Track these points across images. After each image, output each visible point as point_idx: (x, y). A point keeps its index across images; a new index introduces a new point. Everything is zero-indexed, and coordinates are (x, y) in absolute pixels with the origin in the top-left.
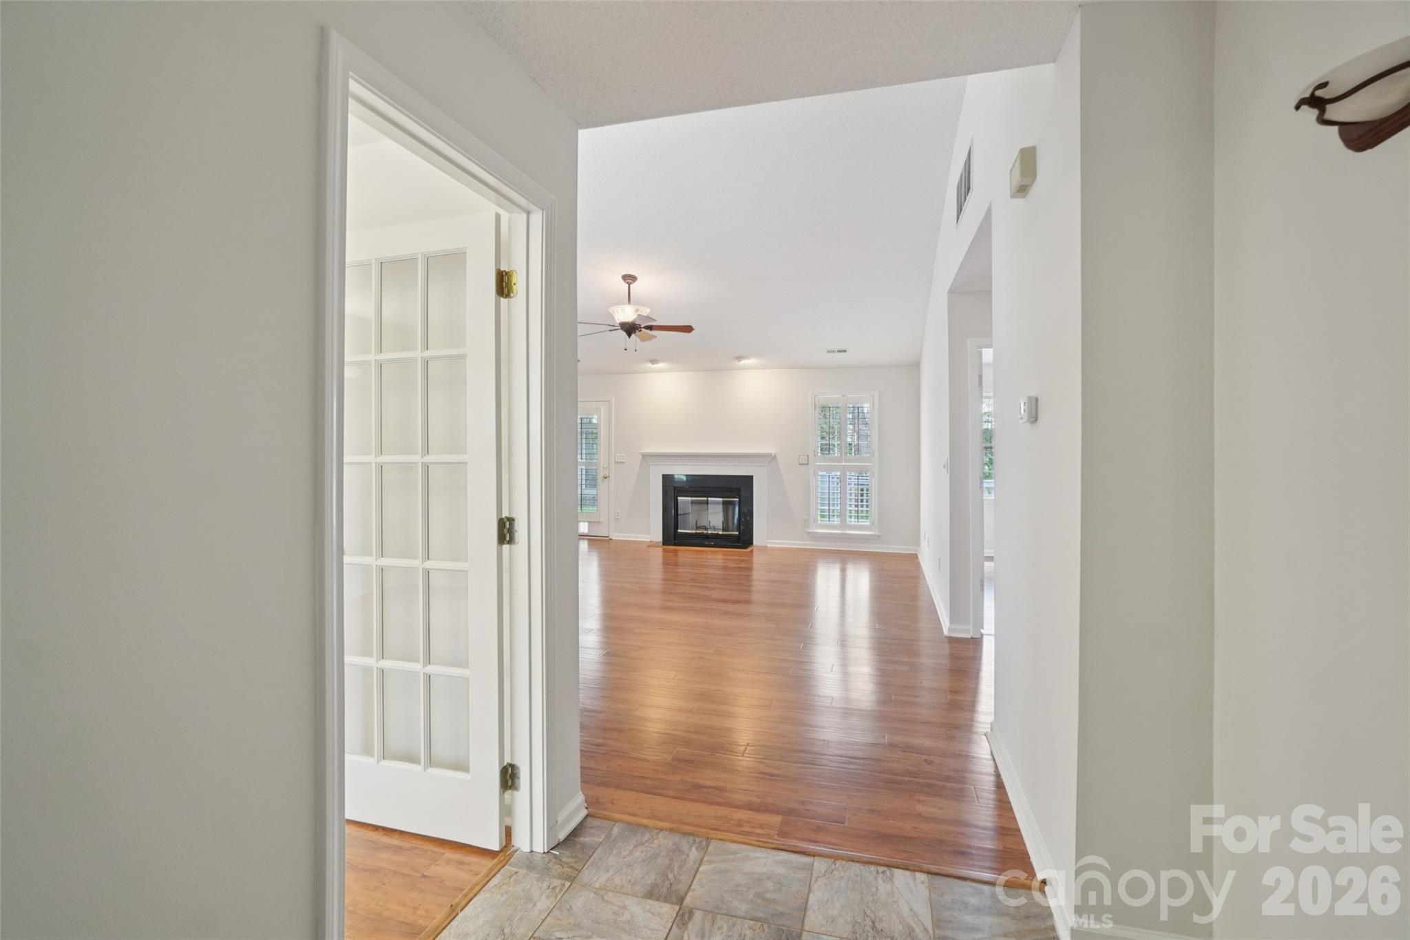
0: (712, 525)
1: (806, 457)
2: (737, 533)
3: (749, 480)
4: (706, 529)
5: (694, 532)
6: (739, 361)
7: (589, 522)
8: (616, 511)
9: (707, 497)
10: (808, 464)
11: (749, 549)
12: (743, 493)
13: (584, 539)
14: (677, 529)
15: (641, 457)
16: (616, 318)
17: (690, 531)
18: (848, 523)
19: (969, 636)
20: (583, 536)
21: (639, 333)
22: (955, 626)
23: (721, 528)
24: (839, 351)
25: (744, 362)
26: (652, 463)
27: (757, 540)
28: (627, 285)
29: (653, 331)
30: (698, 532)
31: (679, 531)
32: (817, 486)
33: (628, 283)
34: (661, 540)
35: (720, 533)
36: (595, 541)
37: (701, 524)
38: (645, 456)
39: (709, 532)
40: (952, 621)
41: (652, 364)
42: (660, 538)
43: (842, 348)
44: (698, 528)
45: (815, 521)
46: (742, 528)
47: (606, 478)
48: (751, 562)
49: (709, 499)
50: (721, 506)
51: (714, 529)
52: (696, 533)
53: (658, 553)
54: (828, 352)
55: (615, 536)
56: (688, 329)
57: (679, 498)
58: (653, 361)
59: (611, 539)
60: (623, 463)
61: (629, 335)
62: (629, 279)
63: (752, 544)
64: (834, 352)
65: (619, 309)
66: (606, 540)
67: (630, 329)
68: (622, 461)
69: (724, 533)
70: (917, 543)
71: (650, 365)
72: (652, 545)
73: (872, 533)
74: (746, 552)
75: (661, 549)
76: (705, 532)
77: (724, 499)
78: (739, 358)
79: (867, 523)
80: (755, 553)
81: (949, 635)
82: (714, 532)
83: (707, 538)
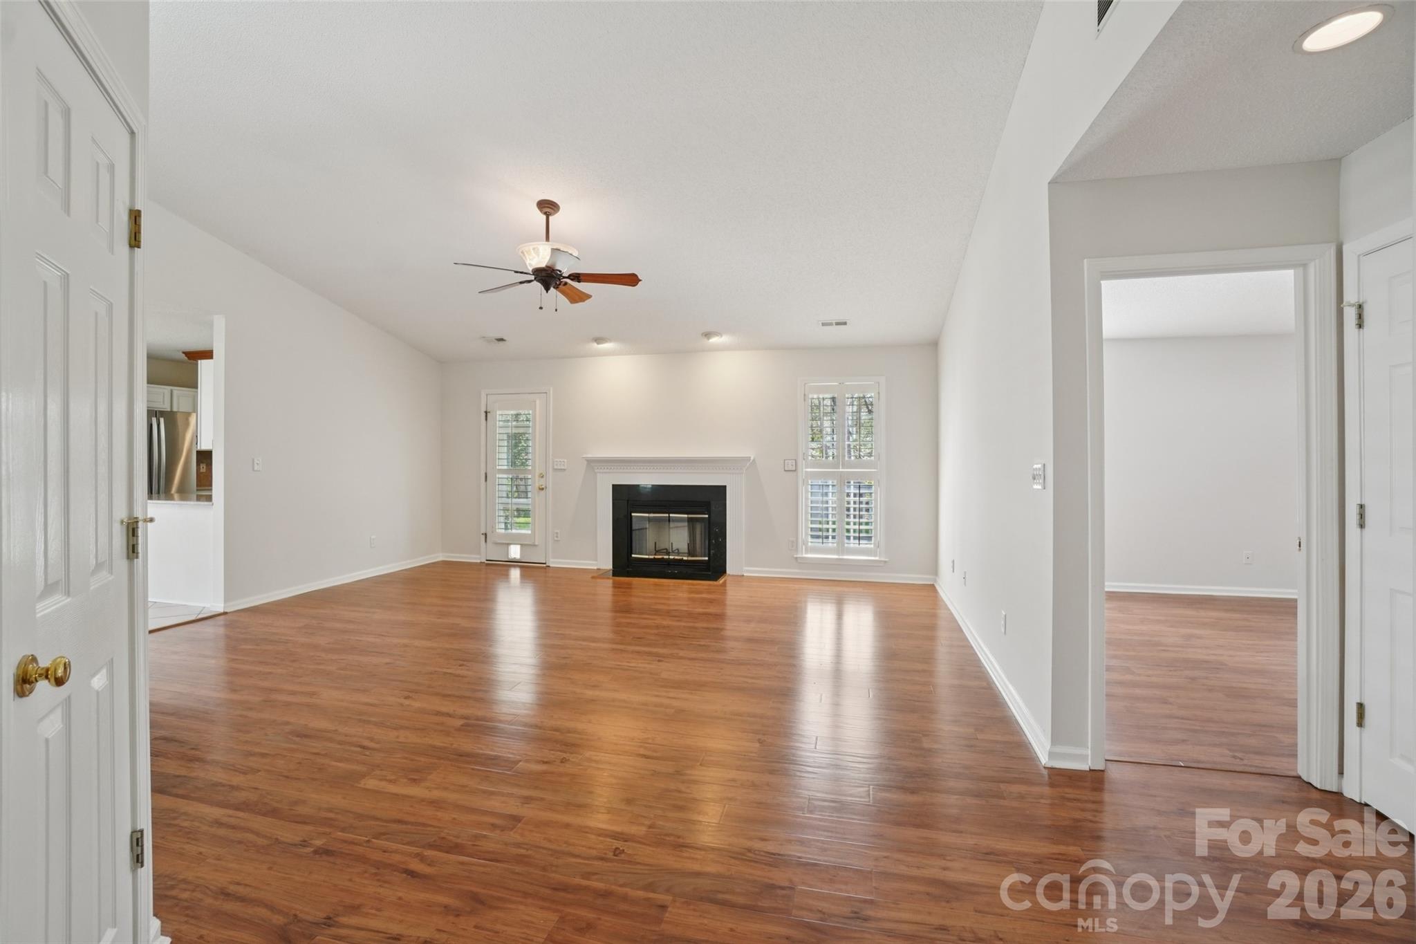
0: (674, 548)
1: (794, 461)
2: (707, 558)
3: (720, 491)
4: (668, 553)
5: (652, 557)
6: (708, 339)
7: (521, 545)
8: (556, 531)
9: (669, 514)
10: (795, 471)
11: (721, 581)
12: (713, 508)
13: (514, 566)
14: (631, 553)
15: (586, 462)
16: (528, 262)
17: (647, 557)
18: (846, 545)
19: (1084, 767)
20: (515, 563)
21: (564, 287)
22: (1060, 749)
23: (686, 551)
24: (838, 324)
25: (714, 340)
26: (598, 470)
27: (731, 568)
28: (545, 217)
29: (582, 283)
30: (656, 557)
31: (633, 556)
32: (807, 499)
33: (545, 213)
34: (611, 567)
35: (685, 558)
36: (530, 570)
37: (662, 546)
38: (592, 463)
39: (671, 557)
40: (1056, 739)
41: (598, 344)
42: (609, 565)
43: (841, 318)
44: (657, 552)
45: (805, 543)
46: (712, 552)
47: (543, 489)
48: (722, 603)
49: (671, 515)
50: (686, 524)
51: (679, 553)
52: (654, 558)
53: (606, 588)
54: (823, 324)
55: (554, 563)
56: (631, 280)
57: (633, 514)
58: (599, 340)
59: (549, 566)
60: (565, 470)
61: (547, 289)
62: (548, 207)
63: (725, 572)
64: (830, 324)
65: (531, 248)
66: (543, 567)
67: (547, 277)
68: (563, 468)
69: (690, 558)
70: (935, 571)
71: (595, 345)
72: (599, 575)
73: (877, 558)
74: (717, 586)
75: (611, 581)
76: (666, 557)
77: (690, 516)
78: (708, 335)
79: (870, 546)
80: (728, 585)
81: (1049, 765)
82: (676, 557)
83: (669, 564)
